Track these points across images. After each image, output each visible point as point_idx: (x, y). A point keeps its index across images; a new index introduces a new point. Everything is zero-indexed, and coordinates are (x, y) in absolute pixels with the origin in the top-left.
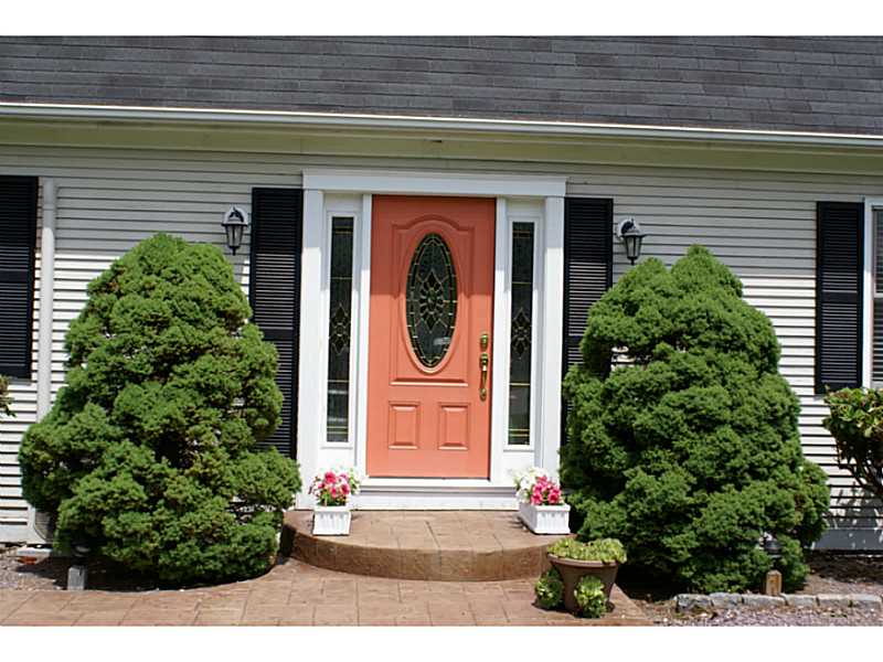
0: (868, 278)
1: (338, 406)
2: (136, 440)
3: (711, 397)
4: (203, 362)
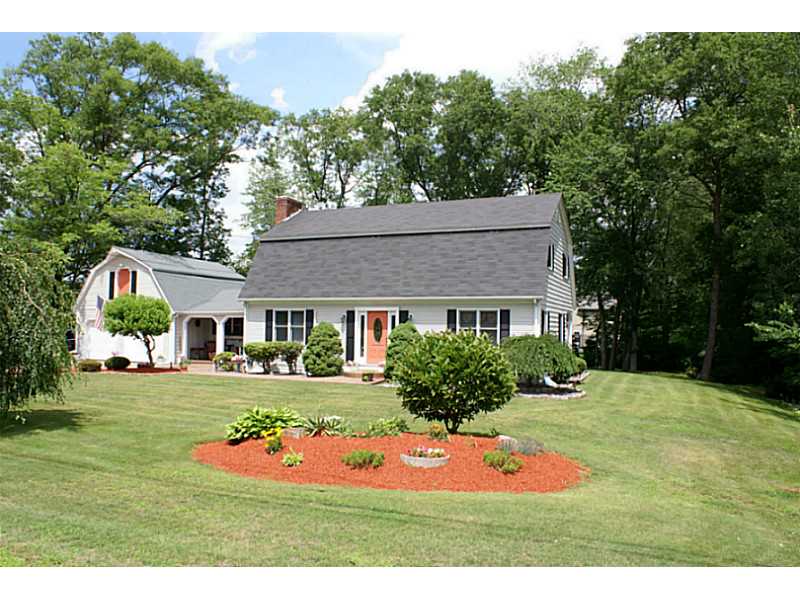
0: (457, 325)
2: (314, 354)
4: (324, 342)
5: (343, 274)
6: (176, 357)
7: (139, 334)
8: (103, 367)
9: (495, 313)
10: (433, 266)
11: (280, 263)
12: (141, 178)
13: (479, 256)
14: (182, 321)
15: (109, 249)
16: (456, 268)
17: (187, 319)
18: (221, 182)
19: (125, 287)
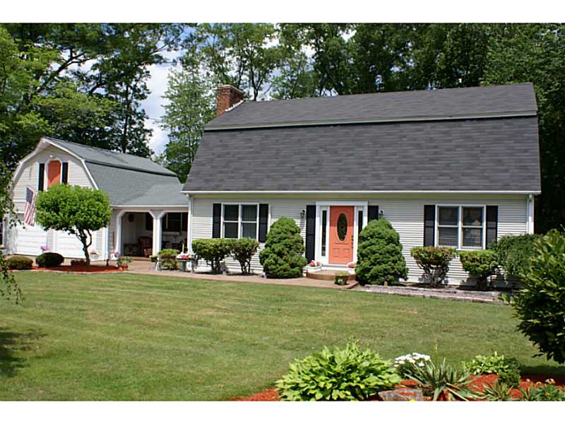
0: (436, 222)
1: (324, 249)
2: (275, 253)
3: (374, 248)
4: (286, 240)
5: (300, 165)
6: (110, 253)
7: (74, 228)
8: (34, 264)
9: (481, 209)
10: (404, 157)
11: (228, 153)
12: (67, 75)
13: (458, 146)
14: (116, 215)
15: (38, 141)
16: (431, 160)
17: (121, 214)
18: (143, 84)
19: (56, 179)
